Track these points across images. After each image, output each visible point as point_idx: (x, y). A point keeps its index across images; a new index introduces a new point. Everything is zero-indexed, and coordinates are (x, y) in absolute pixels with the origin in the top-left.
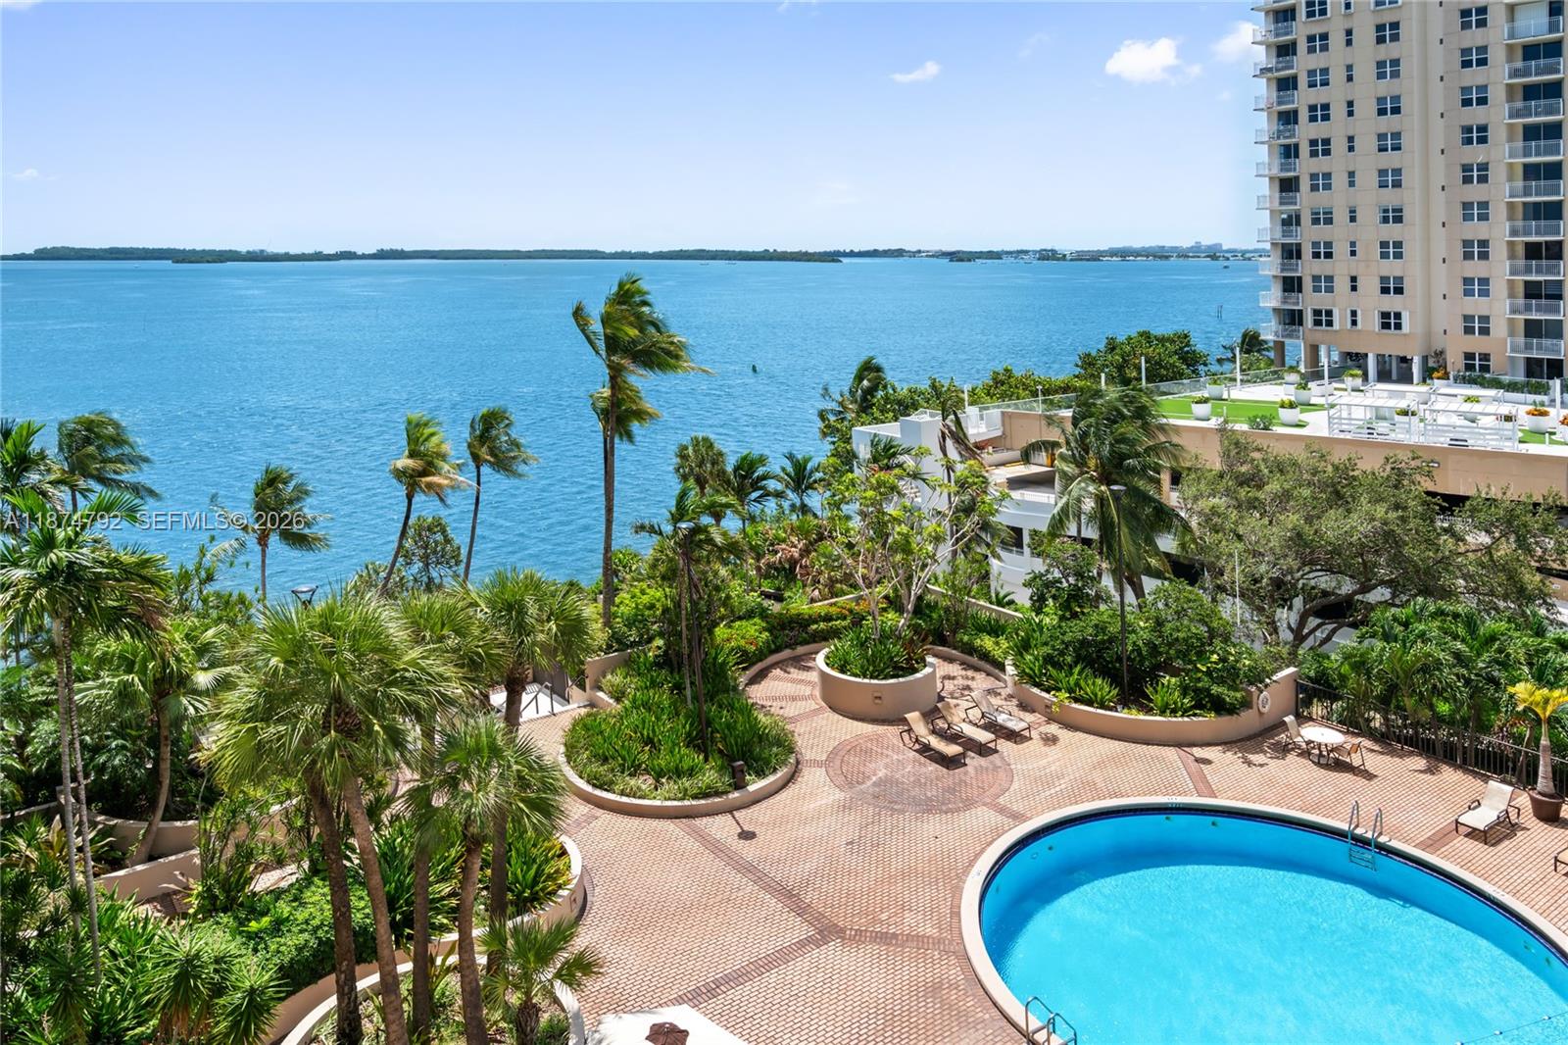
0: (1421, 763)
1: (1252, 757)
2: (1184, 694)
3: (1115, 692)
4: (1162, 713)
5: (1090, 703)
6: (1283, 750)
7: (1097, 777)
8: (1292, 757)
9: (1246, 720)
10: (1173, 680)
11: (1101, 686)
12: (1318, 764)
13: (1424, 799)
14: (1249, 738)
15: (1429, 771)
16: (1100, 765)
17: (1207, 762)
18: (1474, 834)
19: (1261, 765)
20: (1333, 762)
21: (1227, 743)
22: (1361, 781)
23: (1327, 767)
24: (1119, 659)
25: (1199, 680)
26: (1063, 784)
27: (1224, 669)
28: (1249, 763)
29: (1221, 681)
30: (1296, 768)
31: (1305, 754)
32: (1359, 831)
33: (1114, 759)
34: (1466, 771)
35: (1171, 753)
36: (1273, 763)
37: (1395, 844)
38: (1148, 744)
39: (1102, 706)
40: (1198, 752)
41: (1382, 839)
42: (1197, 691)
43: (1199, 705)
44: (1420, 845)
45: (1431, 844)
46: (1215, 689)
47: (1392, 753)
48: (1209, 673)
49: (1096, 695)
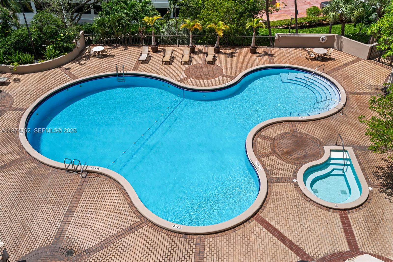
0: (122, 48)
1: (81, 62)
2: (55, 50)
3: (33, 56)
4: (51, 58)
5: (26, 63)
6: (88, 57)
7: (40, 86)
8: (91, 58)
9: (75, 52)
10: (51, 46)
11: (27, 56)
12: (99, 58)
13: (128, 57)
14: (77, 57)
15: (126, 49)
16: (39, 82)
17: (70, 68)
18: (143, 62)
19: (85, 64)
20: (102, 56)
21: (72, 61)
22: (112, 58)
23: (101, 58)
24: (30, 45)
25: (59, 44)
26: (30, 93)
27: (66, 38)
28: (81, 64)
29: (66, 42)
30: (94, 61)
31: (94, 56)
32: (119, 72)
33: (42, 78)
34: (134, 46)
35: (58, 70)
36: (87, 62)
37: (128, 72)
38: (49, 70)
39: (30, 63)
40: (65, 66)
41: (125, 72)
42: (59, 47)
43: (61, 52)
44: (134, 70)
45: (135, 69)
46: (65, 45)
47: (114, 48)
48: (62, 40)
49: (27, 59)
